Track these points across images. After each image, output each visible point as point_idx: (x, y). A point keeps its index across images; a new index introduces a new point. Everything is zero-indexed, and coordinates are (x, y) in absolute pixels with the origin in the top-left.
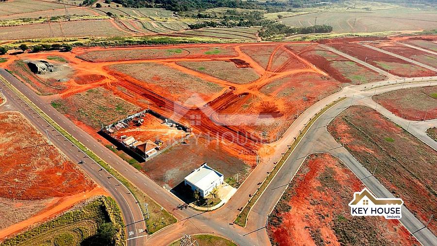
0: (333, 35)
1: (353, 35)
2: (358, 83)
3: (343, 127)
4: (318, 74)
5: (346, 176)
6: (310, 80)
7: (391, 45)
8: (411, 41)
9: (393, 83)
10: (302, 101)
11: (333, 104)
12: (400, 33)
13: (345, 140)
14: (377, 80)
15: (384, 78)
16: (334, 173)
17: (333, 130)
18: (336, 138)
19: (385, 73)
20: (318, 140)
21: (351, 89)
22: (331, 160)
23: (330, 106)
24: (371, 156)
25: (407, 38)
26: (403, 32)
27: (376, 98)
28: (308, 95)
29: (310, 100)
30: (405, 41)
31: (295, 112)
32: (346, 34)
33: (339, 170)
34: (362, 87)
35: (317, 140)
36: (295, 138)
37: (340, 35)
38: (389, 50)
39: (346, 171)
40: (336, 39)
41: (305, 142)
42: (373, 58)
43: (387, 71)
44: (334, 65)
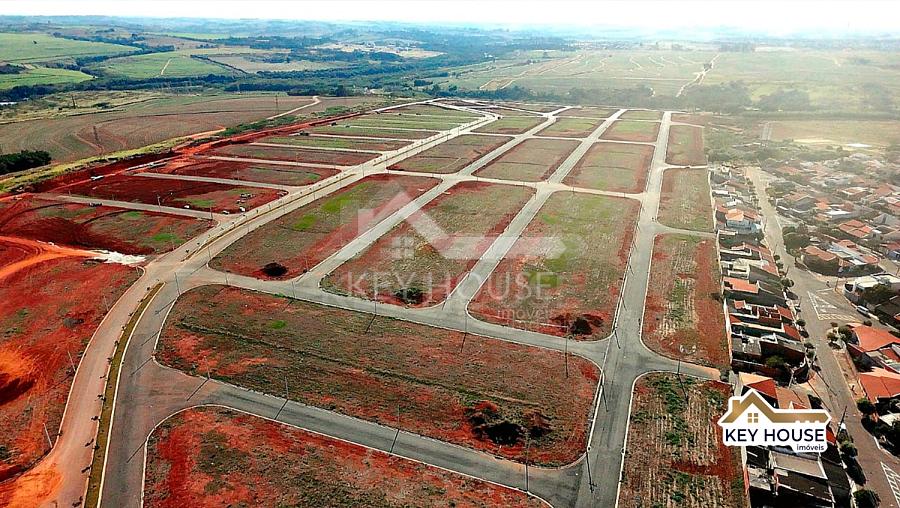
0: (59, 168)
1: (104, 161)
2: (168, 248)
3: (189, 342)
4: (71, 258)
5: (247, 429)
6: (62, 276)
7: (187, 163)
8: (217, 150)
9: (228, 228)
10: (67, 329)
11: (142, 307)
12: (191, 139)
13: (208, 364)
14: (200, 231)
15: (210, 224)
16: (223, 438)
17: (170, 356)
18: (188, 369)
19: (208, 215)
20: (153, 393)
21: (160, 264)
22: (201, 417)
23: (137, 314)
24: (267, 367)
25: (206, 146)
26: (197, 137)
27: (216, 263)
28: (72, 311)
29: (85, 321)
30: (207, 152)
31: (61, 362)
32: (88, 160)
33: (227, 427)
34: (180, 251)
35: (151, 395)
36: (96, 419)
37: (74, 165)
38: (190, 173)
39: (241, 420)
40: (70, 176)
41: (124, 415)
42: (172, 193)
43: (208, 210)
44: (97, 228)
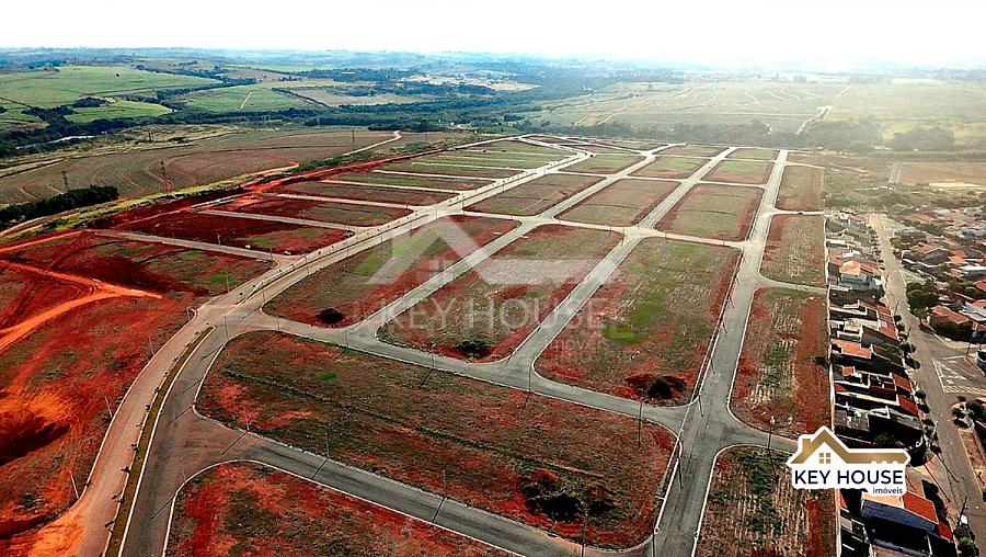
0: (124, 204)
1: (172, 197)
2: (224, 289)
3: (232, 391)
4: (124, 298)
5: (280, 489)
6: (110, 317)
7: (254, 201)
8: (287, 187)
9: (288, 269)
10: (110, 371)
11: (188, 353)
12: (261, 176)
13: (248, 416)
14: (259, 272)
15: (270, 264)
16: (254, 497)
17: (210, 405)
18: (225, 421)
19: (267, 256)
20: (188, 444)
21: (215, 306)
22: (235, 473)
23: (184, 358)
24: (312, 422)
25: (276, 183)
26: (267, 173)
27: (271, 308)
28: (116, 354)
29: (128, 366)
30: (277, 189)
31: (100, 407)
32: (156, 196)
33: (260, 486)
34: (234, 294)
35: (186, 446)
36: (127, 470)
37: (141, 201)
38: (256, 211)
39: (276, 478)
40: (135, 212)
41: (157, 466)
42: (233, 231)
43: (267, 250)
44: (154, 267)
